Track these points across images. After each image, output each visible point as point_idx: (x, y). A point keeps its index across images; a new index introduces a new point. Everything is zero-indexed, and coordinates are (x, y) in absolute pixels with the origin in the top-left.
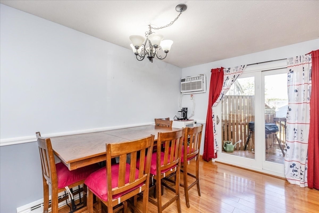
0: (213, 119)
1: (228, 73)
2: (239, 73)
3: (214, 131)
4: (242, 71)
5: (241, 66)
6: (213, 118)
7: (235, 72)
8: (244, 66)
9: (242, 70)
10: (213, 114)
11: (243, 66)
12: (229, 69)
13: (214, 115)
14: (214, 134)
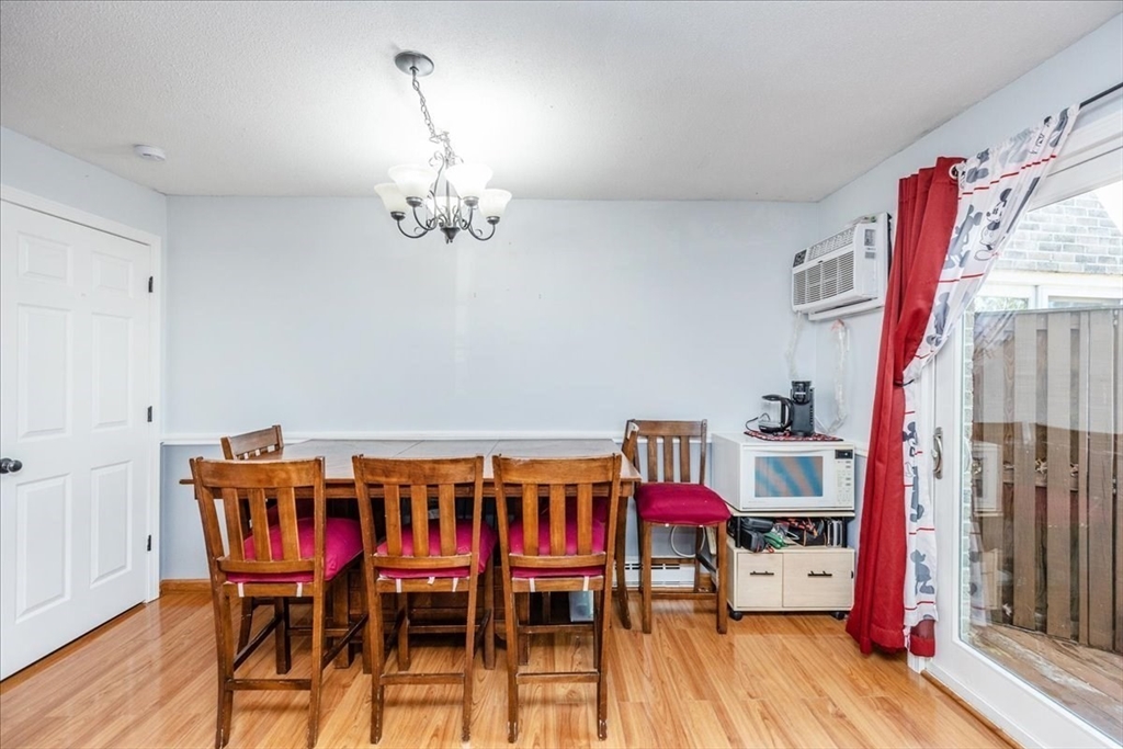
0: (906, 445)
1: (979, 182)
2: (1035, 172)
3: (909, 511)
4: (1050, 150)
5: (1047, 120)
6: (904, 437)
7: (1011, 168)
8: (1064, 116)
9: (1055, 144)
10: (908, 420)
11: (1054, 123)
12: (984, 156)
13: (912, 427)
14: (911, 526)
